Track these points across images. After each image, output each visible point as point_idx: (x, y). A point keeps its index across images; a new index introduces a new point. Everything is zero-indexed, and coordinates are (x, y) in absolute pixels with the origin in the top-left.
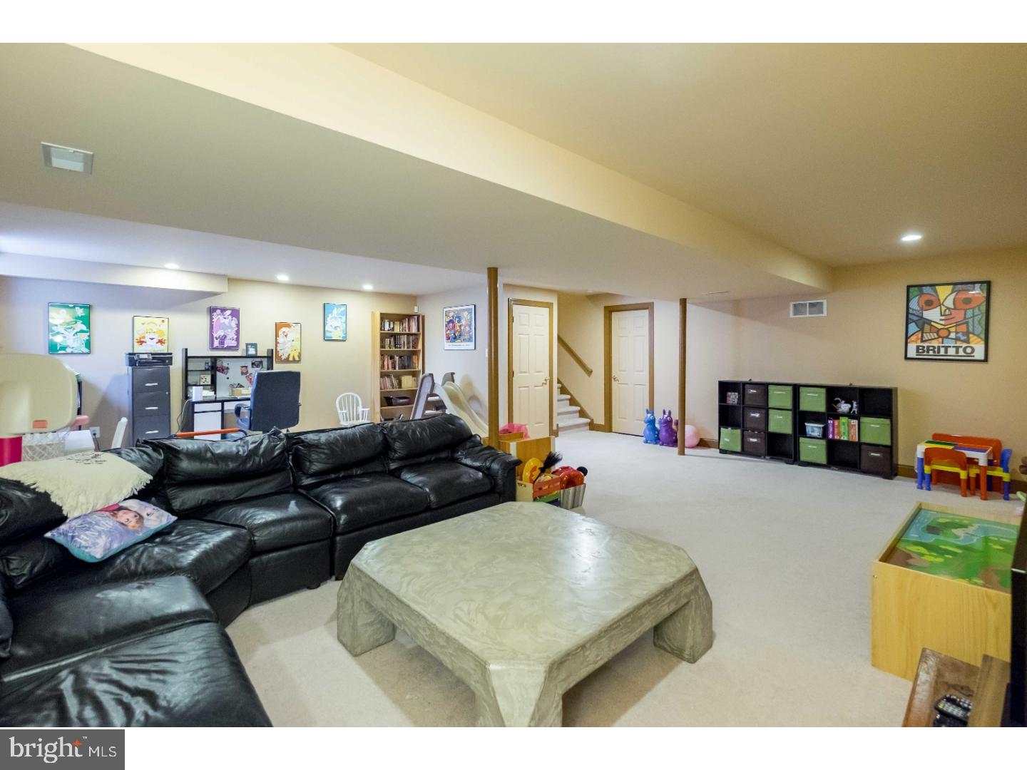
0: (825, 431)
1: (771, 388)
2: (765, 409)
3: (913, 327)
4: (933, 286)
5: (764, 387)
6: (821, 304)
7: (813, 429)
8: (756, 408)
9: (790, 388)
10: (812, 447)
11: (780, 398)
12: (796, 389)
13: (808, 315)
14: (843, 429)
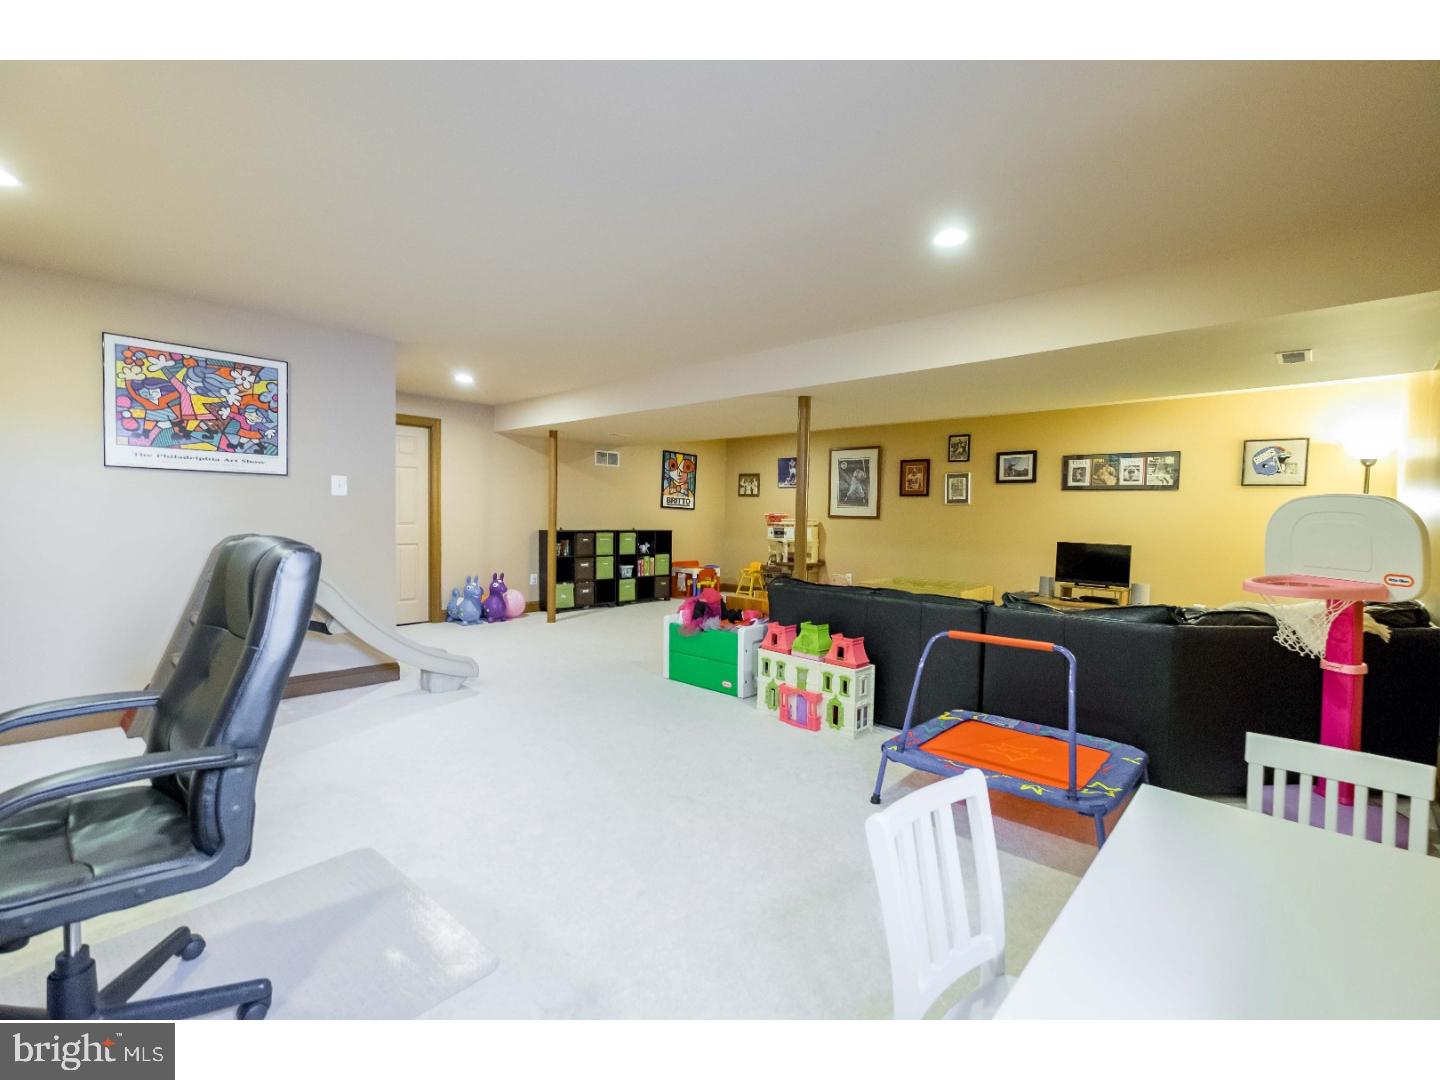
0: (635, 572)
1: (598, 535)
2: (593, 557)
3: (666, 482)
4: (675, 453)
5: (592, 534)
6: (616, 455)
7: (626, 570)
8: (585, 558)
9: (612, 534)
10: (627, 589)
11: (604, 545)
12: (617, 534)
13: (607, 465)
14: (646, 566)
